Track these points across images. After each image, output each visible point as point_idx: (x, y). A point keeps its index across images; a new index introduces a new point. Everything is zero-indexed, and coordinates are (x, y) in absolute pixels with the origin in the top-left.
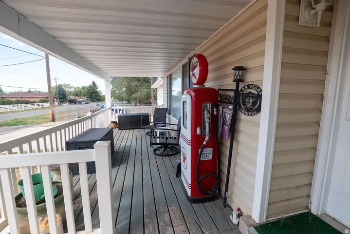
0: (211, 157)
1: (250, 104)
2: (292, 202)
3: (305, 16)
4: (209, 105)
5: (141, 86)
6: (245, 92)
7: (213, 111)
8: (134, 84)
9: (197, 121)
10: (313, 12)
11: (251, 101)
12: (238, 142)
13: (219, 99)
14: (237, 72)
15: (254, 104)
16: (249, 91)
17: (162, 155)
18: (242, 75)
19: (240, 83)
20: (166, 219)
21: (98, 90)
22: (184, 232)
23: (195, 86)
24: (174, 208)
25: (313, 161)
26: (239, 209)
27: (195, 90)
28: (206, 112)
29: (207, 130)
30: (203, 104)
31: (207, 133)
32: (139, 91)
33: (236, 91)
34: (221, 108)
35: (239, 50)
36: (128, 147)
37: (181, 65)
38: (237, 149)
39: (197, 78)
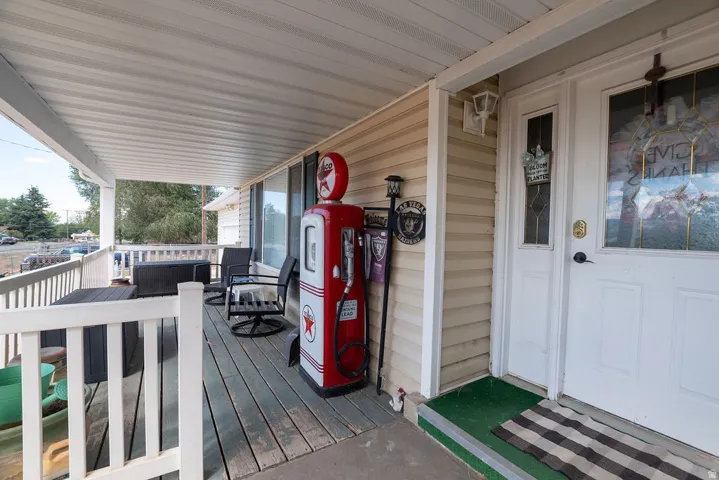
0: (354, 316)
1: (411, 228)
2: (470, 363)
3: (469, 122)
4: (350, 232)
5: (172, 206)
6: (404, 211)
7: (357, 241)
8: (153, 200)
9: (333, 256)
10: (477, 118)
11: (412, 223)
12: (395, 286)
13: (365, 223)
14: (392, 184)
15: (416, 227)
16: (408, 210)
17: (252, 335)
18: (399, 188)
19: (397, 200)
20: (287, 426)
21: (46, 211)
22: (321, 436)
23: (327, 202)
24: (295, 409)
25: (489, 321)
26: (401, 390)
27: (329, 208)
28: (346, 243)
29: (350, 270)
30: (343, 231)
31: (350, 275)
32: (167, 217)
33: (391, 211)
34: (368, 237)
35: (393, 152)
36: (170, 327)
37: (286, 167)
38: (394, 297)
39: (331, 189)
